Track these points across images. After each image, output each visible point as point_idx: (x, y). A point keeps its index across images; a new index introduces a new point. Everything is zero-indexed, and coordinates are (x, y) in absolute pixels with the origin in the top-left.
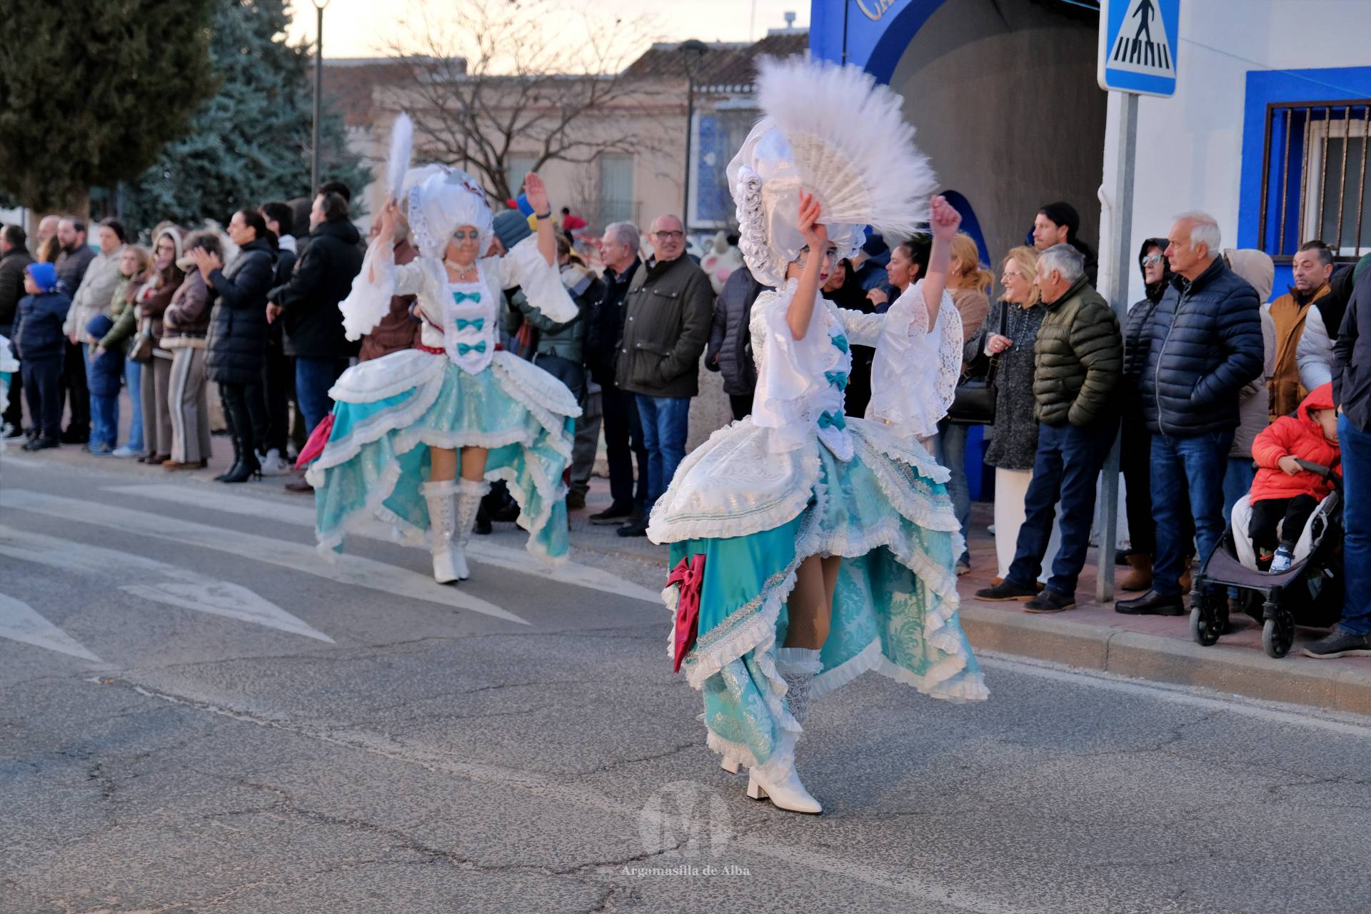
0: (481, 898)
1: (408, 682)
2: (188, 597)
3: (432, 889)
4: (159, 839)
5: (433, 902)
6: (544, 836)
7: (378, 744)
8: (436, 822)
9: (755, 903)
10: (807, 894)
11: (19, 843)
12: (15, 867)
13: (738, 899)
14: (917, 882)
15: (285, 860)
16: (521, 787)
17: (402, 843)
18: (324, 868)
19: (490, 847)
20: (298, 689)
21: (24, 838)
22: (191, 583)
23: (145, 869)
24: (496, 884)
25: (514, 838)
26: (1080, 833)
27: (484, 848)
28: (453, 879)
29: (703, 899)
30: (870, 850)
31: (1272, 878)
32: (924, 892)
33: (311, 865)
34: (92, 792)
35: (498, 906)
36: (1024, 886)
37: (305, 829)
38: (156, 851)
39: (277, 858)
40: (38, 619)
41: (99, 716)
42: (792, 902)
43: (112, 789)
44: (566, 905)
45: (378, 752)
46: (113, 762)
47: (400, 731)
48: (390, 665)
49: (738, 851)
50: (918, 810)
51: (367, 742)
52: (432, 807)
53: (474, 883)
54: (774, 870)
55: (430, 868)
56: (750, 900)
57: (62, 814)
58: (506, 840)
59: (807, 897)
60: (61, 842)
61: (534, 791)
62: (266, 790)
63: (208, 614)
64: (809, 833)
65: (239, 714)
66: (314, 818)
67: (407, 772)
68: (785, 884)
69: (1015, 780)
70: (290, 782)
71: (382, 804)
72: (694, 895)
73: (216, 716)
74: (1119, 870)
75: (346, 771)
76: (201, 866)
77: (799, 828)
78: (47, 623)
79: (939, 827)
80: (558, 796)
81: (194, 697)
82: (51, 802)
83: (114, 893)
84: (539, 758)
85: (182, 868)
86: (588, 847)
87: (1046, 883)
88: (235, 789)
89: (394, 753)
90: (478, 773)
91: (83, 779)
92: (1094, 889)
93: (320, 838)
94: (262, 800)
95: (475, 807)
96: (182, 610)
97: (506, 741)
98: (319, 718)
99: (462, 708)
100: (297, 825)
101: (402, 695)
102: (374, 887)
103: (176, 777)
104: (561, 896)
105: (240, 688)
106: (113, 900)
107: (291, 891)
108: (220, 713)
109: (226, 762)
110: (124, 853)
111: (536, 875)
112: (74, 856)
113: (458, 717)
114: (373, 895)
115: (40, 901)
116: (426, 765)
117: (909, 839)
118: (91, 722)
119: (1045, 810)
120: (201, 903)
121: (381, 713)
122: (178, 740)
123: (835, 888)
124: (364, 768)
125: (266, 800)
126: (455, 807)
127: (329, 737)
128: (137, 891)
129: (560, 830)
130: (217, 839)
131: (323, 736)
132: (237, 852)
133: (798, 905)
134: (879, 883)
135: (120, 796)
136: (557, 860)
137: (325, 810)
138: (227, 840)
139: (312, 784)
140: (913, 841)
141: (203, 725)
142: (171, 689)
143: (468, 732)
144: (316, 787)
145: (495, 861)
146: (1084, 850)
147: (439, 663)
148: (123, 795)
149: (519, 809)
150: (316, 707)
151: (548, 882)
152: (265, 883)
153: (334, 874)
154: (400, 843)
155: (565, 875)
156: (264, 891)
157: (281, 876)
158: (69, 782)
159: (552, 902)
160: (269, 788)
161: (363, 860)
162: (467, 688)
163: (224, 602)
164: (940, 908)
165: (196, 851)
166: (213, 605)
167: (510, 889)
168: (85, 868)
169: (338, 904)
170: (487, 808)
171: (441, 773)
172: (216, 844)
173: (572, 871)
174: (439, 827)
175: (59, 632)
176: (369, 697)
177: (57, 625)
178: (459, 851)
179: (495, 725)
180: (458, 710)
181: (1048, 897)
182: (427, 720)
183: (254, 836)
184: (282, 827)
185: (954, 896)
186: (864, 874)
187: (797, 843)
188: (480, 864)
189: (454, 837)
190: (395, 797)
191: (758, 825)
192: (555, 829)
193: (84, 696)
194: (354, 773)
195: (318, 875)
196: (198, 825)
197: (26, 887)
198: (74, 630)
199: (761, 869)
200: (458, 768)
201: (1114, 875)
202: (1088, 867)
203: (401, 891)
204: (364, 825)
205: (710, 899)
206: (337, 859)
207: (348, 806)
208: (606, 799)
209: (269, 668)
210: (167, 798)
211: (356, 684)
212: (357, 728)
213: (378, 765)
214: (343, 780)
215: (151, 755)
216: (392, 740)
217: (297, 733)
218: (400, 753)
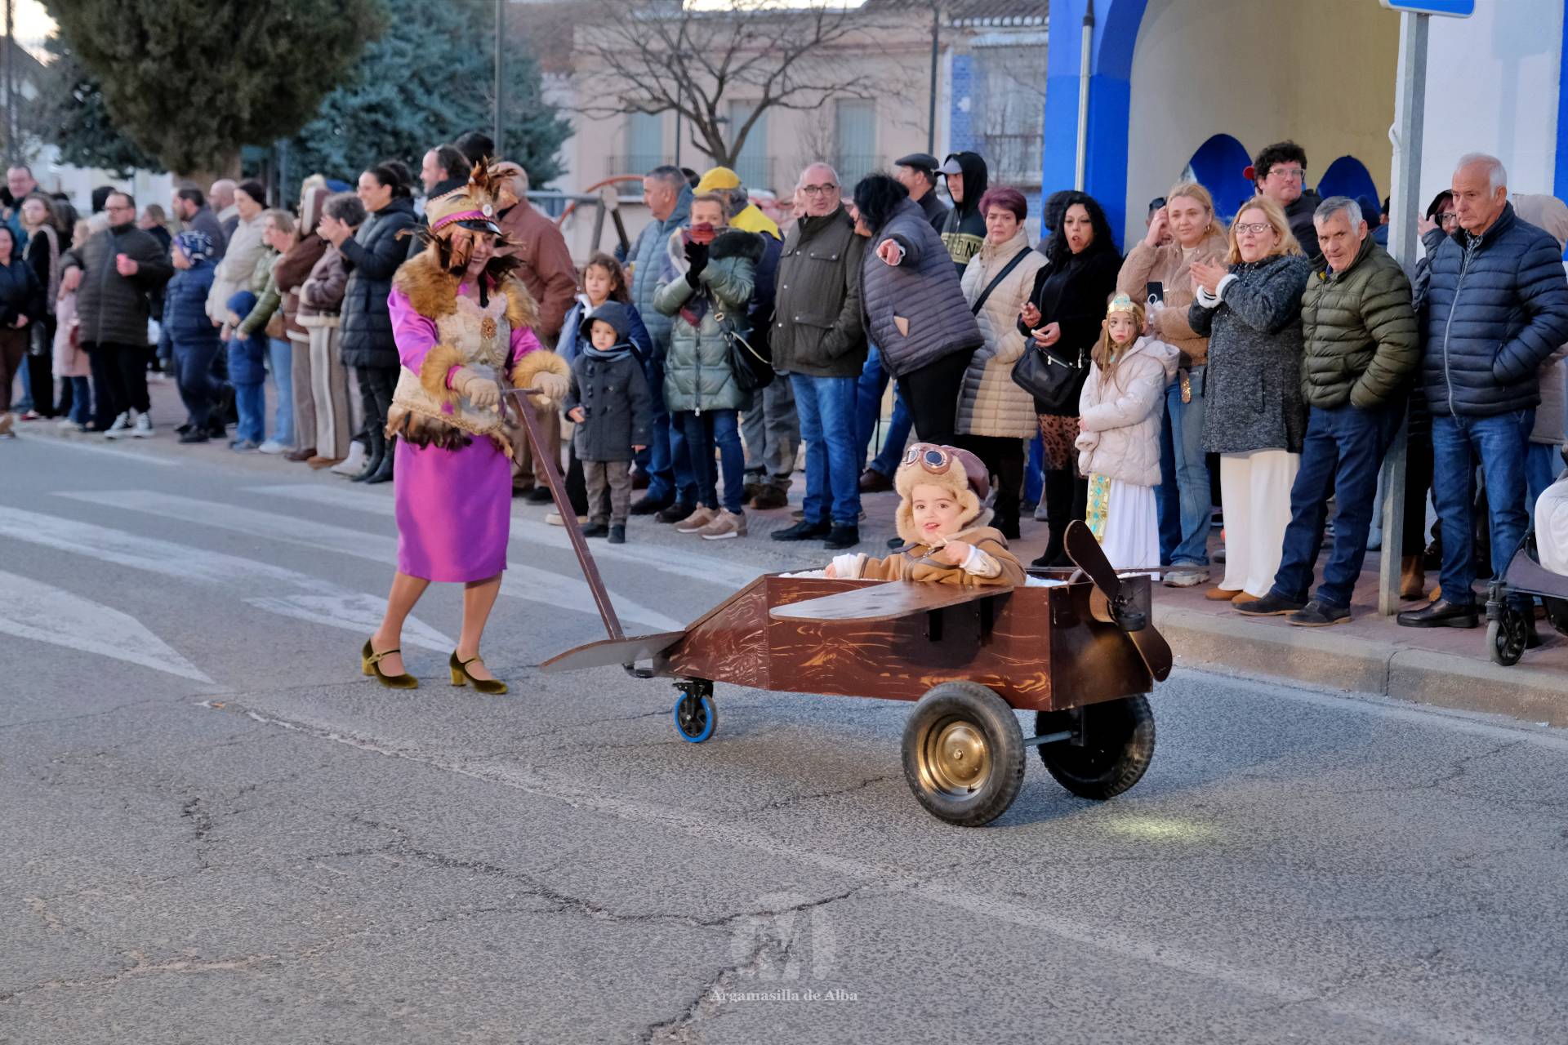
0: (612, 952)
1: (562, 707)
2: (321, 611)
3: (557, 941)
4: (253, 882)
5: (557, 956)
6: (695, 882)
7: (518, 776)
8: (572, 865)
9: (929, 959)
10: (991, 950)
11: (95, 887)
12: (87, 914)
13: (910, 955)
14: (1123, 937)
15: (393, 907)
16: (675, 825)
17: (530, 889)
18: (437, 917)
19: (631, 894)
20: (434, 714)
21: (102, 880)
22: (326, 595)
23: (234, 917)
24: (631, 936)
25: (659, 884)
26: (1326, 883)
27: (623, 896)
28: (583, 930)
29: (869, 955)
30: (1073, 900)
31: (1549, 935)
32: (1128, 949)
33: (423, 914)
34: (184, 830)
35: (631, 961)
36: (1250, 943)
37: (421, 872)
38: (249, 896)
39: (384, 905)
40: (147, 635)
41: (204, 745)
42: (973, 959)
43: (207, 827)
44: (709, 961)
45: (517, 785)
46: (213, 796)
47: (544, 763)
48: (543, 688)
49: (916, 901)
50: (1136, 855)
51: (505, 775)
52: (570, 848)
53: (607, 935)
54: (957, 922)
55: (559, 917)
56: (924, 957)
57: (148, 854)
58: (651, 887)
59: (992, 954)
60: (142, 886)
61: (690, 830)
62: (383, 829)
63: (341, 630)
64: (1003, 880)
65: (363, 742)
66: (434, 860)
67: (546, 808)
68: (966, 938)
69: (1257, 820)
70: (410, 820)
71: (512, 845)
72: (860, 950)
73: (337, 745)
74: (1366, 924)
75: (476, 808)
76: (297, 914)
77: (992, 875)
78: (157, 639)
79: (1159, 874)
80: (717, 837)
81: (314, 723)
82: (138, 842)
83: (195, 944)
84: (701, 793)
85: (275, 915)
86: (743, 894)
87: (1277, 940)
88: (347, 827)
89: (533, 787)
90: (627, 810)
91: (177, 816)
92: (1332, 947)
93: (437, 883)
94: (376, 840)
95: (619, 849)
96: (312, 625)
97: (665, 774)
98: (454, 747)
99: (619, 736)
100: (412, 868)
101: (552, 722)
102: (491, 939)
103: (282, 813)
104: (705, 950)
105: (368, 714)
106: (194, 952)
107: (396, 943)
108: (341, 741)
109: (342, 797)
110: (212, 898)
111: (679, 926)
112: (154, 901)
113: (613, 747)
114: (489, 947)
115: (110, 952)
116: (569, 801)
117: (1120, 887)
118: (193, 751)
119: (1288, 856)
120: (292, 955)
121: (525, 742)
122: (290, 772)
123: (1026, 943)
124: (497, 806)
125: (381, 840)
126: (596, 848)
127: (463, 768)
128: (222, 941)
129: (713, 875)
130: (319, 883)
131: (456, 767)
132: (341, 898)
133: (978, 962)
134: (1077, 937)
135: (216, 835)
136: (705, 909)
137: (446, 851)
138: (331, 884)
139: (435, 822)
140: (1126, 889)
141: (320, 755)
142: (289, 714)
143: (624, 763)
144: (440, 825)
145: (634, 909)
146: (1326, 902)
147: (600, 686)
148: (220, 832)
149: (670, 851)
150: (452, 735)
151: (692, 934)
152: (367, 934)
153: (446, 924)
154: (527, 889)
155: (712, 927)
156: (365, 942)
157: (387, 925)
158: (160, 819)
159: (694, 958)
160: (386, 825)
161: (483, 908)
162: (629, 713)
163: (363, 616)
164: (1145, 968)
165: (294, 897)
166: (348, 620)
167: (647, 942)
168: (165, 915)
169: (448, 957)
170: (633, 849)
171: (585, 809)
172: (318, 889)
173: (722, 922)
174: (575, 871)
175: (168, 650)
176: (514, 724)
177: (168, 642)
178: (594, 899)
179: (656, 756)
180: (615, 738)
181: (1276, 956)
182: (577, 749)
183: (362, 880)
184: (395, 870)
185: (1164, 954)
186: (1062, 928)
187: (987, 891)
188: (616, 913)
189: (591, 883)
190: (528, 837)
191: (946, 870)
192: (708, 874)
193: (190, 722)
194: (485, 809)
195: (429, 924)
196: (300, 867)
197: (96, 936)
198: (187, 648)
199: (942, 920)
200: (602, 804)
201: (1359, 930)
202: (1329, 921)
203: (522, 944)
204: (489, 868)
205: (876, 955)
206: (453, 907)
207: (473, 846)
208: (772, 840)
210: (269, 837)
211: (501, 709)
212: (495, 758)
213: (514, 801)
214: (471, 817)
215: (257, 788)
216: (535, 772)
217: (426, 765)
218: (541, 787)
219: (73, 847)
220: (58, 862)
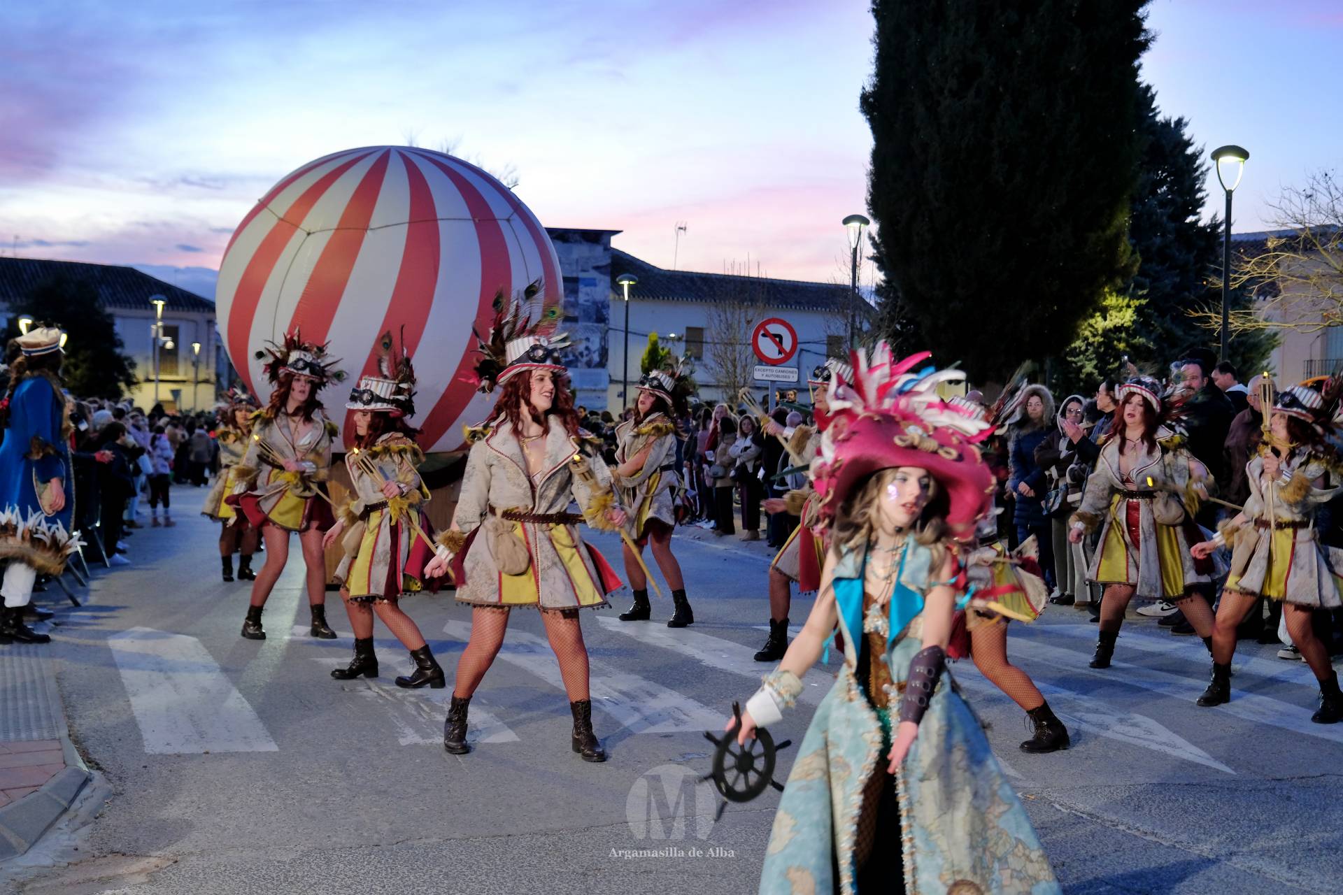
1: (1306, 814)
2: (1101, 726)
7: (1276, 872)
20: (1200, 815)
22: (1104, 713)
45: (1276, 878)
47: (1297, 861)
48: (1289, 798)
51: (1265, 869)
65: (1146, 833)
73: (1125, 835)
81: (1105, 816)
89: (1291, 881)
96: (1096, 737)
98: (1220, 841)
105: (1147, 810)
108: (1128, 831)
121: (1279, 843)
122: (1092, 854)
127: (1229, 861)
131: (1224, 859)
141: (1113, 841)
142: (1085, 807)
150: (1217, 833)
163: (1134, 731)
166: (1123, 734)
176: (1267, 827)
182: (1324, 852)
198: (1000, 748)
209: (1173, 794)
211: (1256, 813)
212: (1255, 854)
215: (1067, 864)
216: (1290, 868)
217: (1199, 856)
218: (1297, 881)
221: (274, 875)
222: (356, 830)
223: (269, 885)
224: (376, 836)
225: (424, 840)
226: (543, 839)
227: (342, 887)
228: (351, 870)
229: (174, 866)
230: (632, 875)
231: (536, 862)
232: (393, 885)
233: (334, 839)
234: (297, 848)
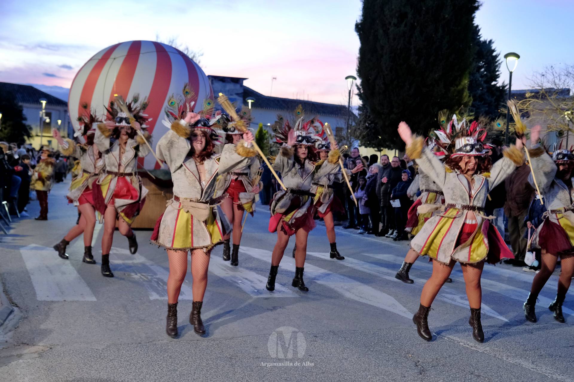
1: (539, 340)
2: (453, 300)
7: (527, 364)
20: (494, 339)
22: (454, 294)
34: (416, 371)
40: (397, 303)
41: (419, 343)
43: (423, 371)
45: (527, 367)
46: (424, 360)
47: (536, 360)
48: (531, 333)
51: (522, 363)
62: (482, 378)
63: (460, 307)
65: (472, 346)
70: (491, 376)
73: (463, 347)
75: (514, 374)
78: (400, 305)
81: (454, 338)
82: (402, 373)
88: (470, 376)
89: (533, 369)
91: (413, 366)
96: (451, 304)
98: (503, 351)
99: (562, 353)
101: (536, 345)
103: (447, 369)
109: (467, 365)
113: (560, 357)
116: (547, 375)
118: (416, 344)
121: (528, 352)
122: (448, 355)
124: (521, 373)
127: (507, 359)
131: (505, 359)
135: (426, 374)
139: (500, 377)
141: (458, 350)
142: (446, 335)
143: (565, 363)
144: (502, 379)
147: (553, 334)
148: (428, 373)
150: (502, 347)
158: (408, 367)
160: (483, 377)
162: (564, 345)
166: (461, 303)
171: (553, 379)
175: (404, 309)
176: (523, 345)
177: (404, 306)
180: (560, 354)
182: (547, 356)
194: (517, 375)
200: (559, 377)
211: (518, 339)
212: (518, 357)
213: (527, 373)
214: (512, 377)
215: (438, 359)
216: (533, 363)
217: (495, 357)
218: (536, 369)
219: (381, 373)
220: (377, 377)
221: (95, 355)
222: (131, 336)
223: (93, 360)
224: (140, 339)
225: (160, 341)
226: (212, 342)
227: (125, 361)
228: (128, 354)
229: (50, 350)
230: (252, 359)
231: (209, 352)
232: (147, 361)
233: (121, 340)
234: (105, 344)
